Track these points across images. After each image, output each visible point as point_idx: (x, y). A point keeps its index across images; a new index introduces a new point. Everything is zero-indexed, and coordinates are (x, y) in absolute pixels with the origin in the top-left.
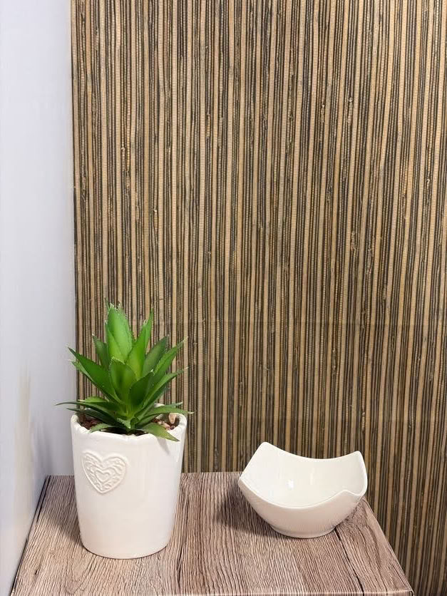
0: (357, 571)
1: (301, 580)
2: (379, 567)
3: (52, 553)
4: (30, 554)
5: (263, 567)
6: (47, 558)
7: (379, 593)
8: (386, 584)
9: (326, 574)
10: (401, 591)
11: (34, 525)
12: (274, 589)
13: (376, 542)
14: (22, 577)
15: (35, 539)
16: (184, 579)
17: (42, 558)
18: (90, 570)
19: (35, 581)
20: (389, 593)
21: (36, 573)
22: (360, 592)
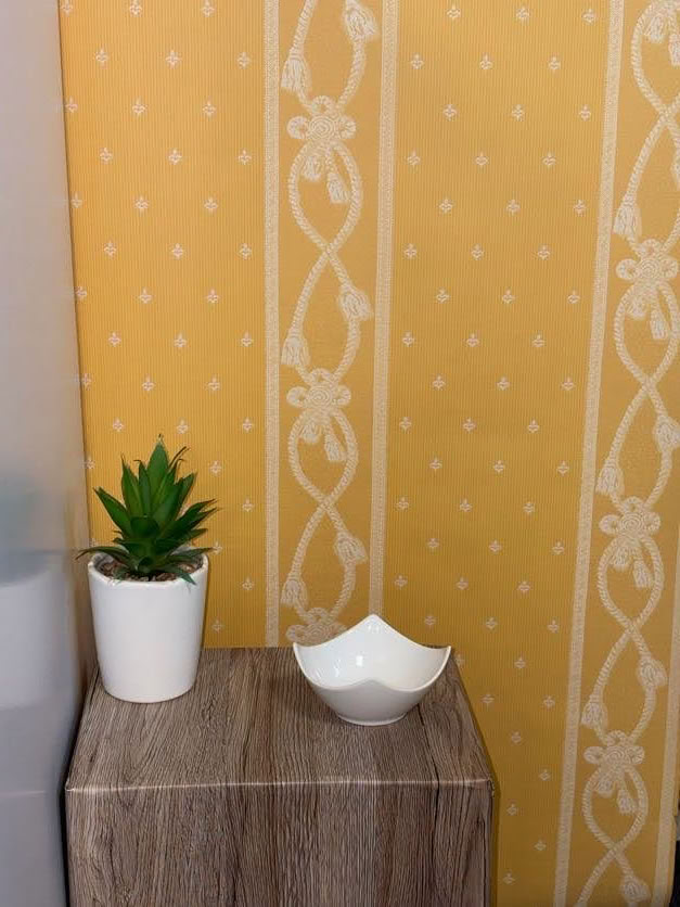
0: (436, 759)
1: (375, 768)
2: (460, 754)
3: (109, 738)
4: (85, 740)
6: (103, 744)
8: (464, 772)
10: (478, 781)
11: (87, 707)
12: (345, 778)
13: (461, 727)
14: (75, 763)
15: (89, 723)
16: (249, 767)
17: (98, 743)
18: (149, 755)
19: (90, 769)
20: (466, 781)
21: (92, 760)
22: (435, 782)
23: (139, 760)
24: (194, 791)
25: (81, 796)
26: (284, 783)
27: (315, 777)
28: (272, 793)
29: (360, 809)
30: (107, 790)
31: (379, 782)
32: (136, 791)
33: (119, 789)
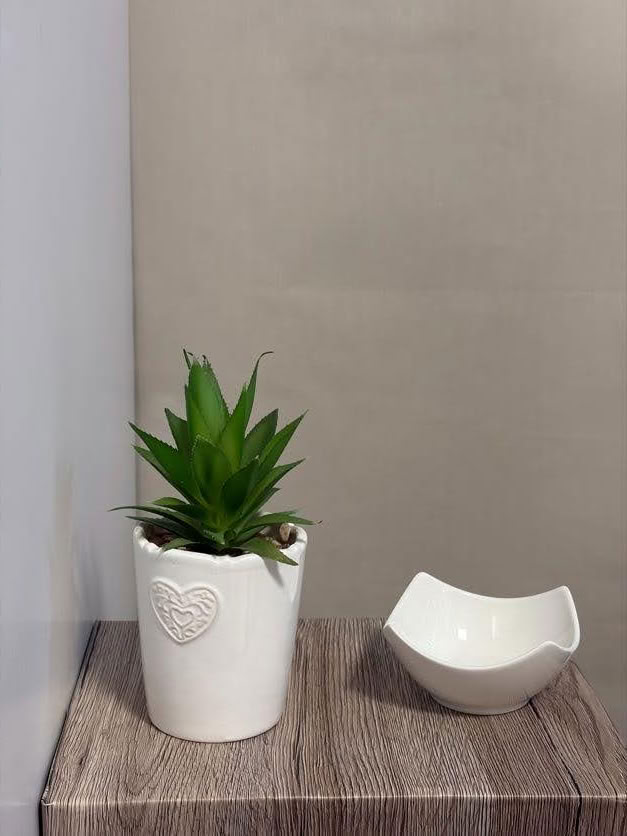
0: (569, 764)
1: (484, 777)
2: (602, 758)
3: (104, 733)
4: (72, 734)
5: (425, 757)
6: (98, 741)
7: (604, 797)
8: (615, 784)
9: (521, 768)
11: (77, 696)
12: (444, 789)
14: (57, 767)
15: (78, 712)
16: (305, 773)
17: (90, 741)
18: (163, 758)
19: (79, 774)
20: (620, 796)
21: (81, 763)
22: (575, 796)
23: (148, 763)
24: (226, 806)
25: (65, 812)
26: (356, 797)
27: (400, 790)
28: (338, 809)
30: (102, 803)
31: (489, 795)
32: (144, 807)
33: (120, 802)
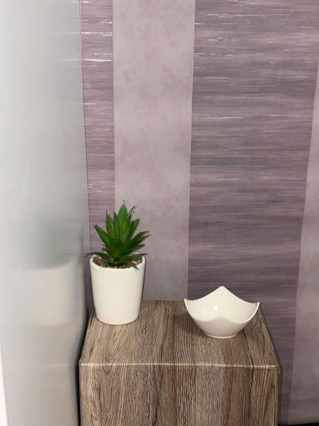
0: (252, 355)
1: (223, 359)
2: (264, 353)
3: (99, 341)
4: (88, 341)
5: (204, 351)
6: (96, 343)
7: (261, 366)
8: (266, 362)
9: (236, 356)
10: (272, 366)
11: (89, 326)
12: (209, 363)
13: (264, 340)
14: (84, 352)
15: (90, 333)
16: (164, 356)
17: (94, 343)
18: (118, 350)
19: (90, 355)
20: (266, 366)
21: (91, 351)
22: (251, 366)
23: (113, 351)
24: (138, 366)
25: (86, 367)
26: (180, 364)
27: (194, 362)
28: (174, 369)
29: (216, 378)
30: (98, 365)
31: (225, 365)
32: (111, 366)
33: (104, 365)
